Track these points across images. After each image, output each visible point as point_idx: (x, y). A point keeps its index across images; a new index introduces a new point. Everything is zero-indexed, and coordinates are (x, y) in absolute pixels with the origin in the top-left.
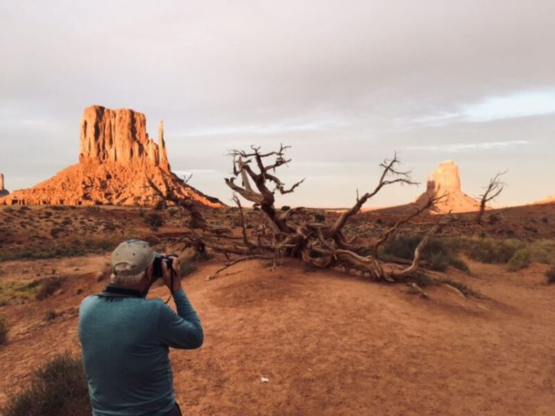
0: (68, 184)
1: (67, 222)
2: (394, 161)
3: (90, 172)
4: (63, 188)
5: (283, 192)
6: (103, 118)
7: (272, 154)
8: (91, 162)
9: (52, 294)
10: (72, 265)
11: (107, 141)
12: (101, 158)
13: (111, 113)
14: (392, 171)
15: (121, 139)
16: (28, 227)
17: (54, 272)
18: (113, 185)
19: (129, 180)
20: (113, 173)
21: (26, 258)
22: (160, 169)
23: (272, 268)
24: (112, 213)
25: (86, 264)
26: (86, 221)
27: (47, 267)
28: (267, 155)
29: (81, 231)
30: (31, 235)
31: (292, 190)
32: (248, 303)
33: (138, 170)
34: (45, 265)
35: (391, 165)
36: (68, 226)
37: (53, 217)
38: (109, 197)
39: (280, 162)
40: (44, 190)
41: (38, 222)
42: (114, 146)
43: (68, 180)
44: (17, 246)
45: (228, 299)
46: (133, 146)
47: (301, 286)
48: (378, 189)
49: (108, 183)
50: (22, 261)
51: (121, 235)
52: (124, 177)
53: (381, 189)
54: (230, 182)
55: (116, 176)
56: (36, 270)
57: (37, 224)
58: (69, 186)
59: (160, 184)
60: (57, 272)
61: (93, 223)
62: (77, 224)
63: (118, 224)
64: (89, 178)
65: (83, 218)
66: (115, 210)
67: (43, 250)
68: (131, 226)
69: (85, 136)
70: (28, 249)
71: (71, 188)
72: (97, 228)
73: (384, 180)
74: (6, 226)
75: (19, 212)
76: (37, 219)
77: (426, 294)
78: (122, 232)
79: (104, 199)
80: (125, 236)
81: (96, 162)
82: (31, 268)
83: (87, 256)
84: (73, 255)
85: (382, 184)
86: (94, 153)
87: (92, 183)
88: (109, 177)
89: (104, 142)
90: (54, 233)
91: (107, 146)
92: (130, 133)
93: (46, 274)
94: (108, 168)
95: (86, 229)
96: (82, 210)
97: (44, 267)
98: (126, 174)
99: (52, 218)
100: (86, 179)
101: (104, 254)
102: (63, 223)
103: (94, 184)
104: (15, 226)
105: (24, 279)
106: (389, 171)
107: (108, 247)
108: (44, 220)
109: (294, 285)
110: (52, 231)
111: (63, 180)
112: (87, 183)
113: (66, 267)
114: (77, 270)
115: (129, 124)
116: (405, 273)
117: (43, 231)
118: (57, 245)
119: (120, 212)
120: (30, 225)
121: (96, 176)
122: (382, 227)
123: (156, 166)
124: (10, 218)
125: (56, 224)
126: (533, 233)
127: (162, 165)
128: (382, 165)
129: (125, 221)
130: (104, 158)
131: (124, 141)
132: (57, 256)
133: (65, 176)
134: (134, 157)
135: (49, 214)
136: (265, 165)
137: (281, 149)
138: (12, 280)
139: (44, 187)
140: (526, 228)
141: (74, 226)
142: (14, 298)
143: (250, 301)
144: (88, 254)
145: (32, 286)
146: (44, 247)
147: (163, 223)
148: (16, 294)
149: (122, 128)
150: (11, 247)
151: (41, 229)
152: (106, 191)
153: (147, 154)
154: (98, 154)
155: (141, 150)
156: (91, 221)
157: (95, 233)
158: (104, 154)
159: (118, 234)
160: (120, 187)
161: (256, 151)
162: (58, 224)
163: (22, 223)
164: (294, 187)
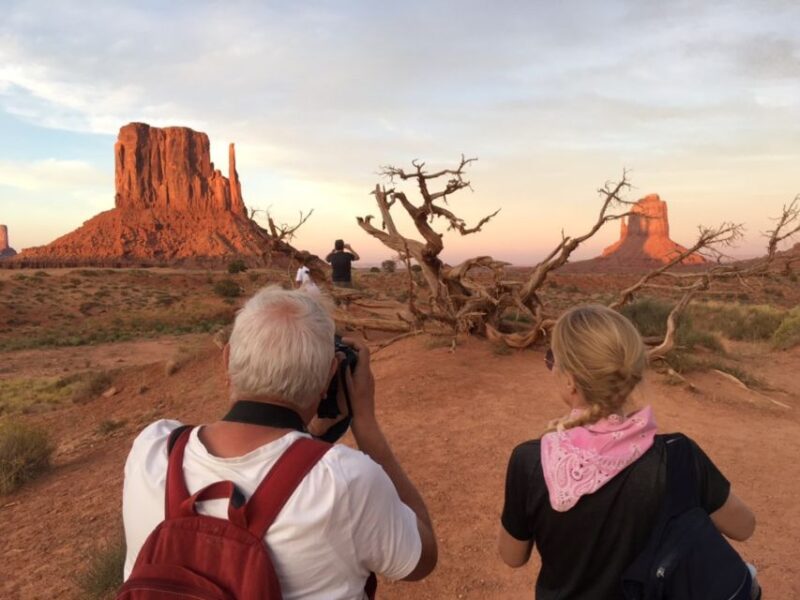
0: (100, 238)
1: (103, 294)
2: (622, 184)
3: (132, 220)
4: (94, 246)
5: (464, 232)
6: (148, 142)
7: (443, 173)
8: (132, 205)
9: (100, 395)
10: (113, 355)
11: (155, 175)
12: (148, 200)
13: (159, 135)
14: (618, 199)
15: (174, 171)
16: (47, 300)
17: (88, 365)
18: (165, 238)
19: (189, 232)
20: (164, 221)
21: (45, 346)
22: (233, 214)
23: (451, 349)
24: (166, 279)
25: (132, 353)
26: (130, 291)
27: (77, 358)
28: (436, 176)
29: (124, 306)
30: (51, 314)
31: (477, 229)
32: (424, 403)
33: (200, 217)
34: (75, 355)
35: (617, 190)
36: (104, 298)
37: (82, 285)
38: (161, 256)
39: (454, 187)
40: (66, 247)
41: (61, 293)
42: (165, 181)
43: (101, 232)
44: (33, 328)
45: (390, 397)
46: (192, 181)
47: (499, 376)
48: (596, 228)
49: (159, 235)
50: (42, 350)
51: (182, 311)
52: (181, 227)
53: (602, 227)
54: (364, 222)
55: (168, 226)
56: (63, 363)
57: (60, 297)
58: (103, 241)
59: (234, 237)
60: (92, 365)
61: (140, 294)
62: (118, 297)
63: (176, 294)
64: (131, 229)
65: (126, 288)
66: (171, 275)
67: (71, 334)
68: (196, 297)
69: (123, 168)
70: (49, 333)
71: (105, 244)
72: (146, 301)
73: (606, 214)
74: (15, 301)
75: (32, 279)
76: (60, 290)
77: (693, 385)
78: (182, 306)
79: (153, 259)
80: (187, 311)
81: (140, 205)
82: (55, 360)
83: (134, 342)
84: (113, 341)
85: (602, 221)
86: (136, 192)
87: (135, 236)
88: (159, 227)
89: (150, 177)
90: (86, 309)
91: (155, 183)
92: (187, 162)
93: (77, 368)
94: (157, 215)
95: (130, 304)
96: (123, 276)
97: (73, 359)
98: (184, 223)
99: (81, 287)
100: (127, 231)
101: (158, 337)
102: (96, 294)
103: (138, 238)
104: (28, 300)
105: (46, 375)
106: (613, 200)
107: (163, 328)
108: (69, 290)
109: (489, 375)
110: (82, 305)
111: (93, 233)
112: (128, 236)
113: (104, 357)
114: (121, 361)
115: (185, 150)
116: (655, 353)
117: (68, 307)
118: (89, 326)
119: (178, 277)
120: (51, 298)
121: (141, 225)
122: (558, 293)
123: (227, 209)
124: (20, 288)
125: (87, 295)
126: (776, 297)
127: (234, 208)
128: (602, 191)
129: (185, 290)
130: (151, 200)
131: (179, 175)
132: (92, 342)
133: (95, 227)
134: (194, 198)
135: (76, 282)
136: (431, 192)
137: (463, 164)
138: (28, 377)
139: (66, 243)
140: (767, 291)
141: (113, 298)
142: (39, 402)
143: (425, 400)
144: (135, 338)
145: (61, 384)
146: (71, 329)
147: (241, 292)
148: (41, 396)
149: (176, 154)
150: (24, 331)
151: (67, 304)
152: (156, 249)
153: (213, 193)
154: (142, 195)
155: (204, 187)
156: (137, 291)
157: (143, 309)
158: (151, 194)
159: (176, 310)
160: (175, 241)
161: (419, 168)
162: (90, 296)
163: (38, 295)
164: (481, 223)
